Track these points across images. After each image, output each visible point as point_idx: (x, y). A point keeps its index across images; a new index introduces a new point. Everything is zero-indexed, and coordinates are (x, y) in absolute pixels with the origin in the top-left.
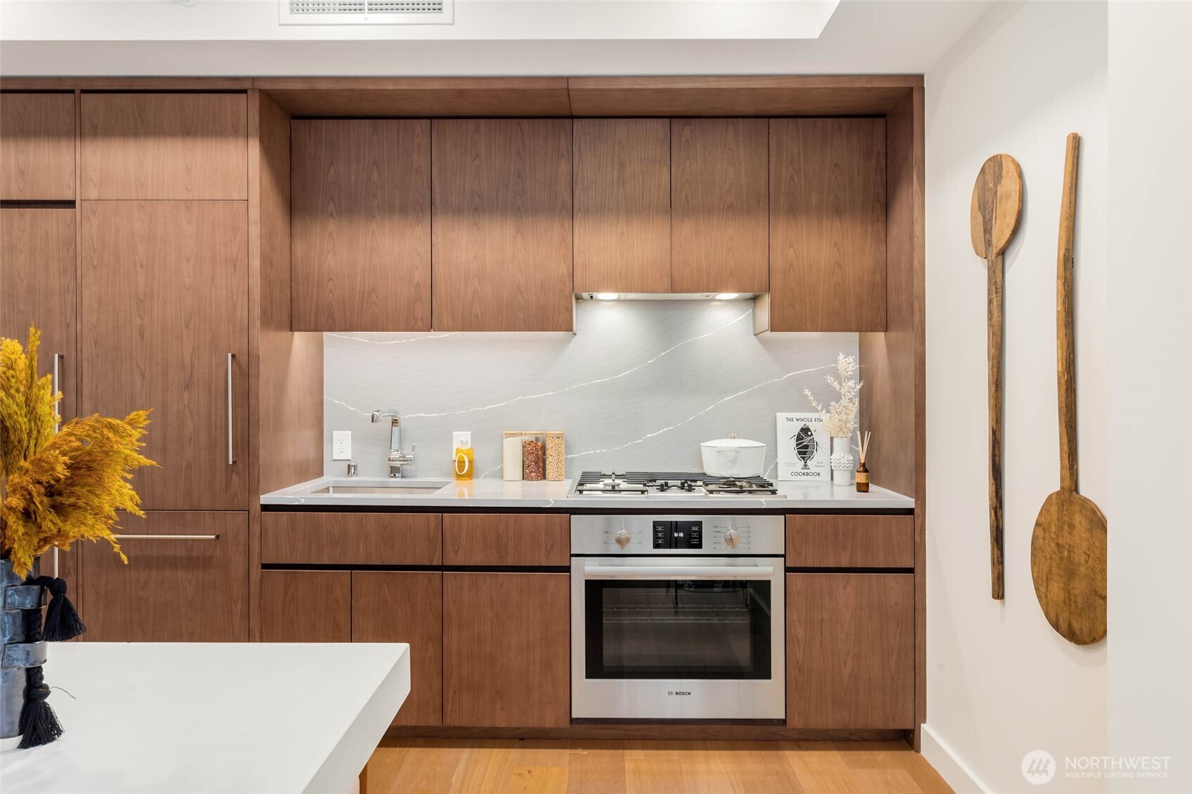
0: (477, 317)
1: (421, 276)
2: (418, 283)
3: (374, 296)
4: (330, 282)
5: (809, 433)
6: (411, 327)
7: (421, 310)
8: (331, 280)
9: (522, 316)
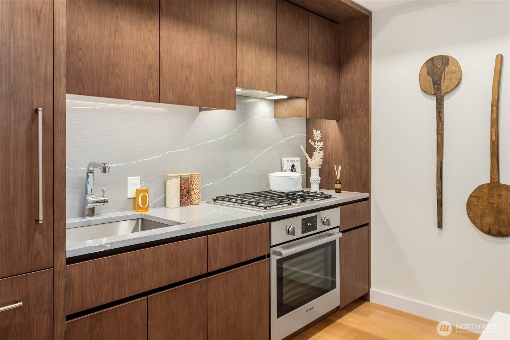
0: (188, 95)
1: (152, 59)
2: (150, 65)
3: (117, 69)
4: (80, 51)
5: (294, 167)
6: (144, 97)
7: (152, 86)
8: (81, 49)
9: (212, 97)
